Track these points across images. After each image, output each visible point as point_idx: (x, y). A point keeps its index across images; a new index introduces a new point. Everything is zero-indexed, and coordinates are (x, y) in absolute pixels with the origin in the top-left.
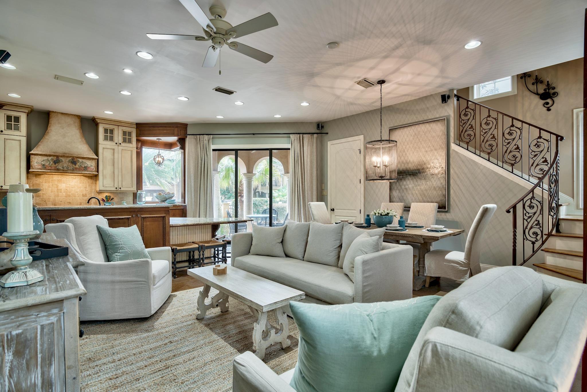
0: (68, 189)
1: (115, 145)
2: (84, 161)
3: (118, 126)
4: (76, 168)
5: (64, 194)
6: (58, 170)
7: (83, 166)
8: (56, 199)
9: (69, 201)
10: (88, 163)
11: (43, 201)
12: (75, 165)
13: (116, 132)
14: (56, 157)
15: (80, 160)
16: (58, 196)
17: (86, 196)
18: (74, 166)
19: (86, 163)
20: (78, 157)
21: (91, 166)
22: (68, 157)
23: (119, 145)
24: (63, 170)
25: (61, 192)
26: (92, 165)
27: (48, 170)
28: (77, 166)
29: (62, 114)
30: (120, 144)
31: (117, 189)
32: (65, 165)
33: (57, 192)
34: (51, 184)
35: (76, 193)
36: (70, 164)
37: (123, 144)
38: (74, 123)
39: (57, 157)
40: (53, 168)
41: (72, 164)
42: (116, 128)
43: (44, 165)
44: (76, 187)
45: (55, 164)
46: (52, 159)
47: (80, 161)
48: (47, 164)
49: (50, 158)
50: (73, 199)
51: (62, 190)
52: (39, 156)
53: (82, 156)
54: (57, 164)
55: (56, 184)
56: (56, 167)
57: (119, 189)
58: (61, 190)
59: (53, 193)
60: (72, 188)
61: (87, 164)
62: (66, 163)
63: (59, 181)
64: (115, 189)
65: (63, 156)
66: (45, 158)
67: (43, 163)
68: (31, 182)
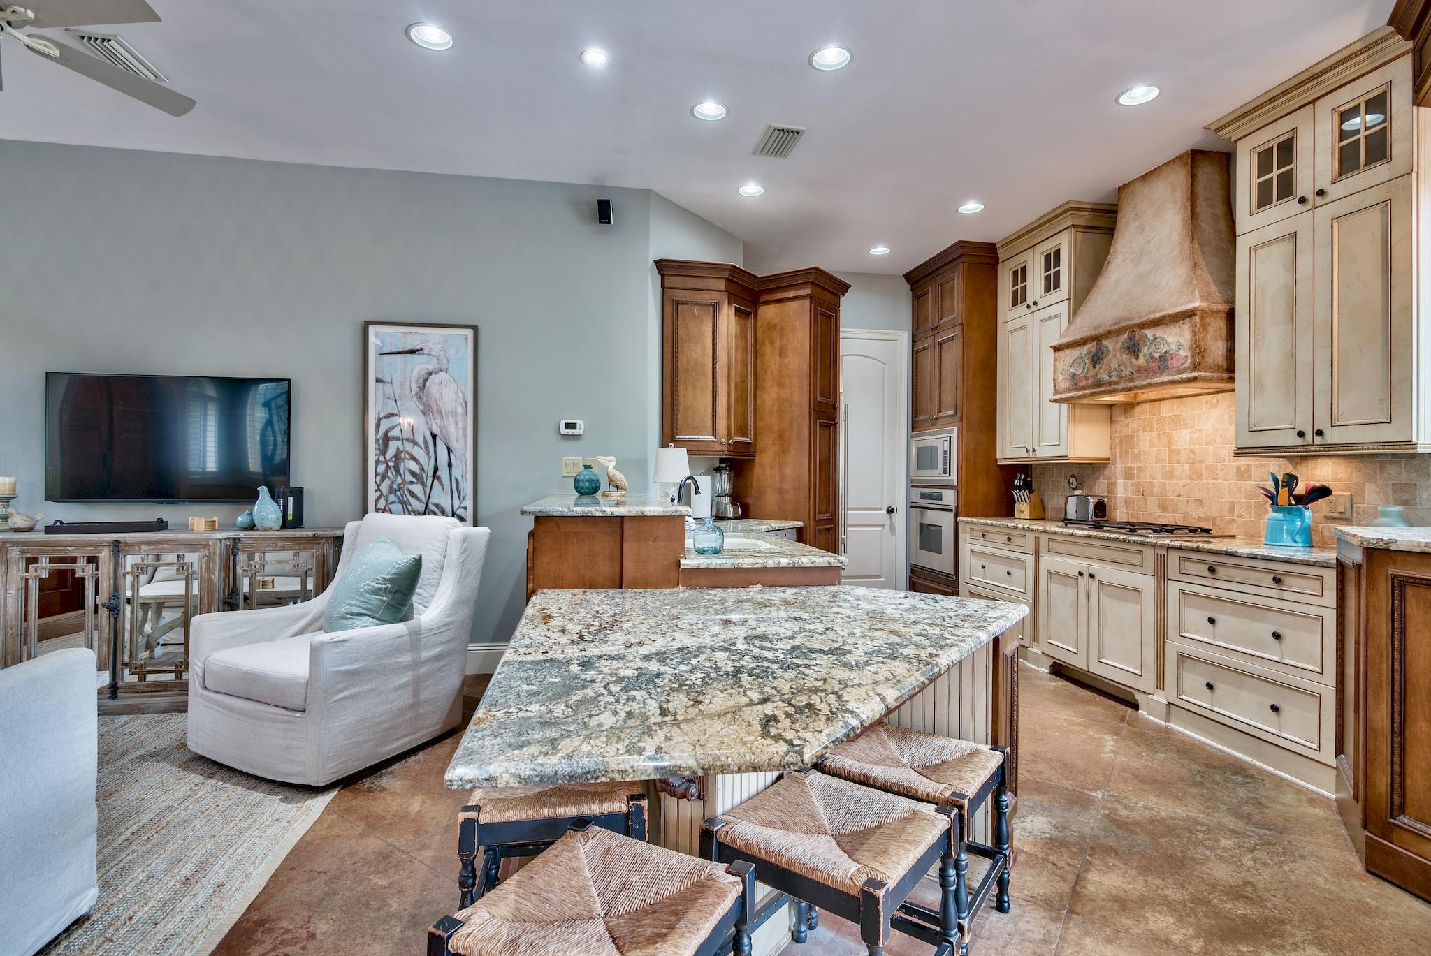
0: (1196, 448)
1: (1301, 208)
2: (1159, 332)
3: (1313, 102)
4: (1139, 369)
5: (1187, 466)
6: (1099, 384)
7: (1157, 355)
8: (1167, 486)
9: (1197, 497)
10: (1170, 339)
11: (1139, 491)
12: (1137, 357)
13: (1302, 146)
14: (1095, 343)
15: (1149, 333)
16: (1170, 475)
17: (1249, 478)
18: (1134, 361)
19: (1164, 340)
20: (1143, 326)
21: (1180, 347)
22: (1119, 332)
23: (1319, 200)
24: (1110, 384)
25: (1178, 462)
26: (1183, 341)
27: (1084, 388)
28: (1141, 361)
29: (1145, 177)
30: (1321, 193)
31: (1309, 439)
32: (1114, 365)
33: (1171, 460)
34: (1155, 434)
35: (1219, 465)
36: (1124, 356)
37: (1335, 191)
38: (1174, 190)
39: (1097, 339)
40: (1090, 381)
41: (1128, 356)
42: (1301, 120)
43: (1074, 376)
44: (1219, 440)
45: (1094, 367)
46: (1088, 353)
47: (1148, 336)
48: (1080, 372)
49: (1084, 350)
50: (1209, 489)
51: (1182, 452)
52: (1067, 351)
53: (1152, 317)
54: (1097, 366)
55: (1167, 434)
56: (1096, 375)
57: (1318, 440)
58: (1178, 452)
59: (1159, 465)
60: (1207, 443)
61: (1168, 344)
62: (1116, 356)
63: (1175, 420)
64: (1299, 441)
65: (1109, 334)
66: (1076, 353)
67: (1072, 370)
68: (1116, 432)
